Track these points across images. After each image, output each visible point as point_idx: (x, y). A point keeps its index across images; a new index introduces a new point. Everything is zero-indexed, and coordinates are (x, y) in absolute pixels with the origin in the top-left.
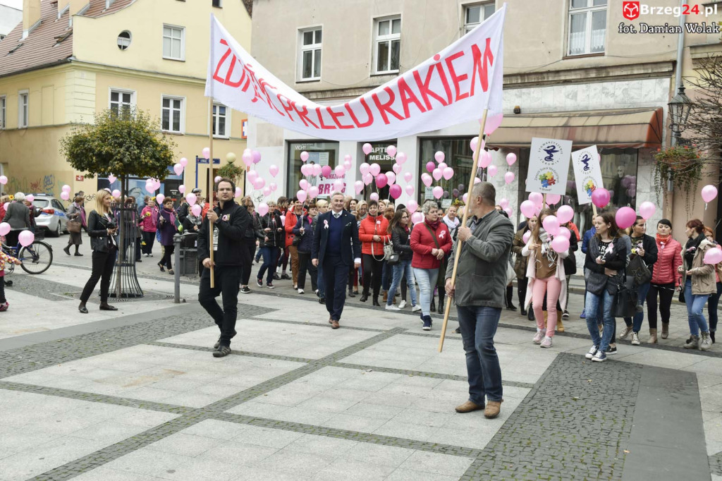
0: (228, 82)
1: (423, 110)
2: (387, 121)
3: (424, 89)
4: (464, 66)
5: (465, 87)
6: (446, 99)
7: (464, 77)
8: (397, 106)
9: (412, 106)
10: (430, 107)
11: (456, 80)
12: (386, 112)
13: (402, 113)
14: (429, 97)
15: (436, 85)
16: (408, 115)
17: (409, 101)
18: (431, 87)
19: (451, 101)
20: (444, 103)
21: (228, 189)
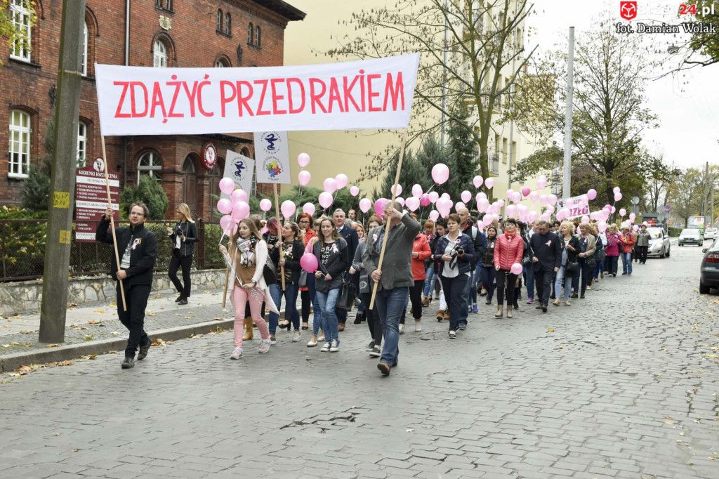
0: (135, 115)
1: (342, 110)
2: (314, 111)
3: (348, 93)
4: (379, 85)
5: (378, 102)
6: (360, 106)
7: (377, 94)
8: (325, 100)
9: (335, 102)
10: (347, 110)
11: (371, 95)
12: (316, 103)
13: (327, 108)
14: (349, 99)
15: (356, 93)
16: (330, 111)
17: (335, 98)
18: (352, 93)
19: (364, 110)
20: (358, 110)
21: (139, 214)
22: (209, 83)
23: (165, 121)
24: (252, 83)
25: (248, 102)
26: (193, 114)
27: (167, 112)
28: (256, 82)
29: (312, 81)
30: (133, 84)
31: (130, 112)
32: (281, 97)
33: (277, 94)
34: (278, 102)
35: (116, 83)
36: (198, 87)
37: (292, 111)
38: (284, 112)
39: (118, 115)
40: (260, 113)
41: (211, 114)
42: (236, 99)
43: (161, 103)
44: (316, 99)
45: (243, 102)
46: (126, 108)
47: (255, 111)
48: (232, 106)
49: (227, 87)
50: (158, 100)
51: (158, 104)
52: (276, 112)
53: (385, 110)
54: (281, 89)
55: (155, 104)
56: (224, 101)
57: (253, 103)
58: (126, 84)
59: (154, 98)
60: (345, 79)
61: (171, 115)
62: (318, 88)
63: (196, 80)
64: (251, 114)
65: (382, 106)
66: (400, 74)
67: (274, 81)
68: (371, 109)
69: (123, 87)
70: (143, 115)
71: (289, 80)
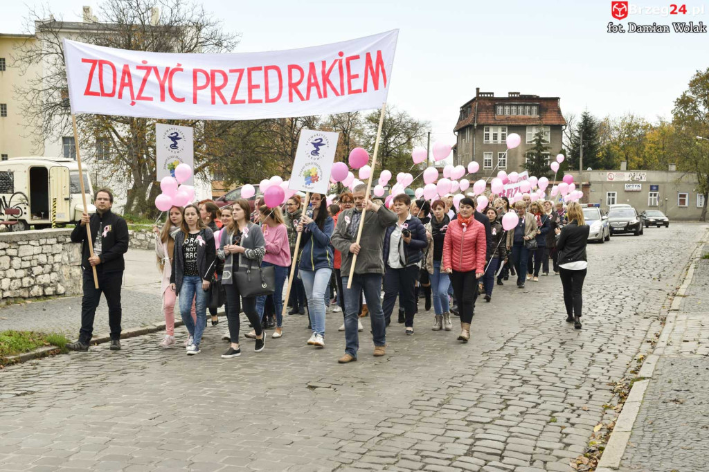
0: (103, 94)
1: (320, 96)
2: (291, 100)
3: (326, 79)
4: (358, 67)
5: (357, 84)
6: (339, 90)
7: (356, 76)
8: (303, 88)
9: (314, 90)
10: (325, 96)
11: (350, 77)
12: (293, 91)
13: (304, 95)
14: (328, 86)
15: (335, 78)
16: (308, 98)
17: (313, 85)
18: (331, 78)
19: (343, 93)
20: (337, 94)
21: (105, 199)
22: (182, 70)
23: (133, 104)
24: (227, 72)
25: (222, 91)
26: (163, 98)
27: (136, 94)
28: (231, 71)
29: (291, 68)
30: (101, 63)
31: (99, 91)
32: (257, 87)
33: (253, 83)
34: (254, 91)
35: (84, 60)
36: (170, 73)
37: (268, 100)
38: (260, 101)
39: (88, 92)
40: (234, 101)
41: (182, 100)
42: (210, 86)
43: (130, 84)
44: (293, 86)
45: (216, 90)
46: (95, 87)
47: (228, 100)
48: (205, 94)
49: (200, 75)
50: (126, 81)
51: (126, 85)
52: (251, 101)
53: (365, 90)
54: (258, 78)
55: (123, 85)
56: (196, 88)
57: (228, 93)
58: (94, 62)
59: (123, 79)
60: (324, 63)
61: (139, 97)
62: (296, 75)
63: (168, 66)
64: (225, 103)
65: (362, 87)
66: (379, 53)
67: (250, 70)
68: (351, 92)
69: (91, 64)
70: (112, 95)
71: (267, 68)
